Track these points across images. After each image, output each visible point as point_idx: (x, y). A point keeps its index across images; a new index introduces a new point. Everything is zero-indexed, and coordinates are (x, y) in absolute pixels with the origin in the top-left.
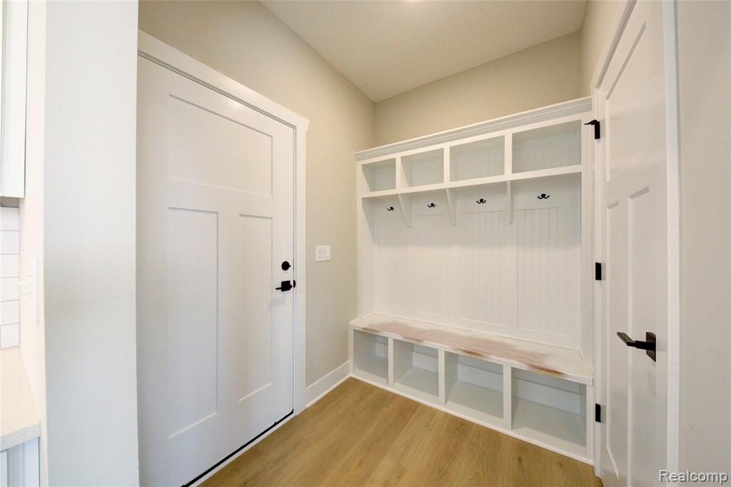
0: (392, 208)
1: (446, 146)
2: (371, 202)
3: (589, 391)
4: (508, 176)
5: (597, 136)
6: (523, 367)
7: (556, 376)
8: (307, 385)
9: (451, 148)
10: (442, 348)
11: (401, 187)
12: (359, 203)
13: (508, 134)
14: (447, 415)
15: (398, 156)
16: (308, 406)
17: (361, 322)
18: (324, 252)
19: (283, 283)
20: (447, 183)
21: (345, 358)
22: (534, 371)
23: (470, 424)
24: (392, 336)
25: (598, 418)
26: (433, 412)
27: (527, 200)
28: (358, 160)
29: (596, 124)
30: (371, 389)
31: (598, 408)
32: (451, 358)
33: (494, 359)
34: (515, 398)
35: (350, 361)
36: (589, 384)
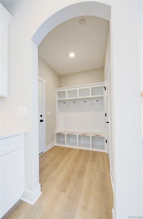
0: (64, 103)
1: (78, 89)
2: (59, 101)
3: (105, 138)
4: (91, 96)
5: (105, 90)
6: (93, 135)
7: (100, 136)
8: (46, 146)
9: (79, 89)
10: (77, 135)
11: (67, 98)
12: (56, 101)
13: (90, 87)
14: (79, 149)
15: (66, 90)
16: (46, 151)
17: (57, 131)
18: (49, 113)
19: (41, 120)
20: (78, 97)
21: (53, 141)
22: (96, 136)
23: (84, 150)
24: (66, 134)
25: (106, 142)
26: (76, 149)
27: (94, 101)
28: (56, 90)
29: (105, 87)
30: (60, 147)
31: (106, 140)
32: (80, 136)
33: (88, 135)
34: (93, 145)
35: (55, 142)
36: (105, 137)
